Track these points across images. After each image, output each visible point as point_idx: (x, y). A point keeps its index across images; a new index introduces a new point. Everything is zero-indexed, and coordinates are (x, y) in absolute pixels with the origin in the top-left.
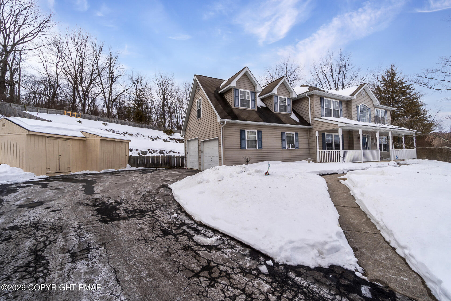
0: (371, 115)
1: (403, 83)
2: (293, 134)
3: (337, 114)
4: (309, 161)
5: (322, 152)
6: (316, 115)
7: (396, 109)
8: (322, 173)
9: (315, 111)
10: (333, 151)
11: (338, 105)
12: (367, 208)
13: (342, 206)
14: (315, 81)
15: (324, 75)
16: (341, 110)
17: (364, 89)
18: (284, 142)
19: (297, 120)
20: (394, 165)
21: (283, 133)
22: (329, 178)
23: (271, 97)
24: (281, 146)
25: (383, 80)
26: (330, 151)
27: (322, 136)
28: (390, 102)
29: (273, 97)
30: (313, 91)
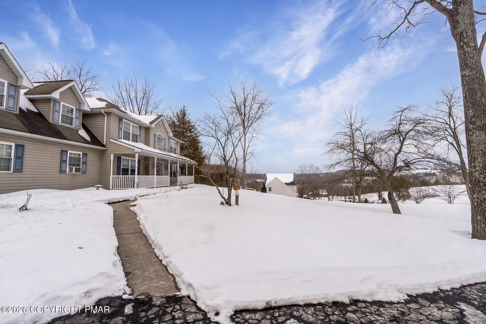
0: (166, 145)
1: (190, 123)
2: (80, 155)
3: (135, 139)
4: (98, 188)
5: (116, 177)
6: (113, 136)
7: (184, 142)
8: (112, 201)
9: (111, 132)
10: (128, 177)
11: (137, 129)
12: (147, 230)
13: (126, 233)
14: (117, 98)
15: (127, 95)
16: (140, 135)
17: (161, 120)
18: (64, 164)
19: (88, 138)
20: (179, 189)
21: (63, 152)
22: (118, 206)
23: (49, 100)
24: (59, 169)
25: (177, 116)
26: (124, 177)
27: (118, 160)
28: (181, 136)
29: (52, 101)
30: (111, 109)
